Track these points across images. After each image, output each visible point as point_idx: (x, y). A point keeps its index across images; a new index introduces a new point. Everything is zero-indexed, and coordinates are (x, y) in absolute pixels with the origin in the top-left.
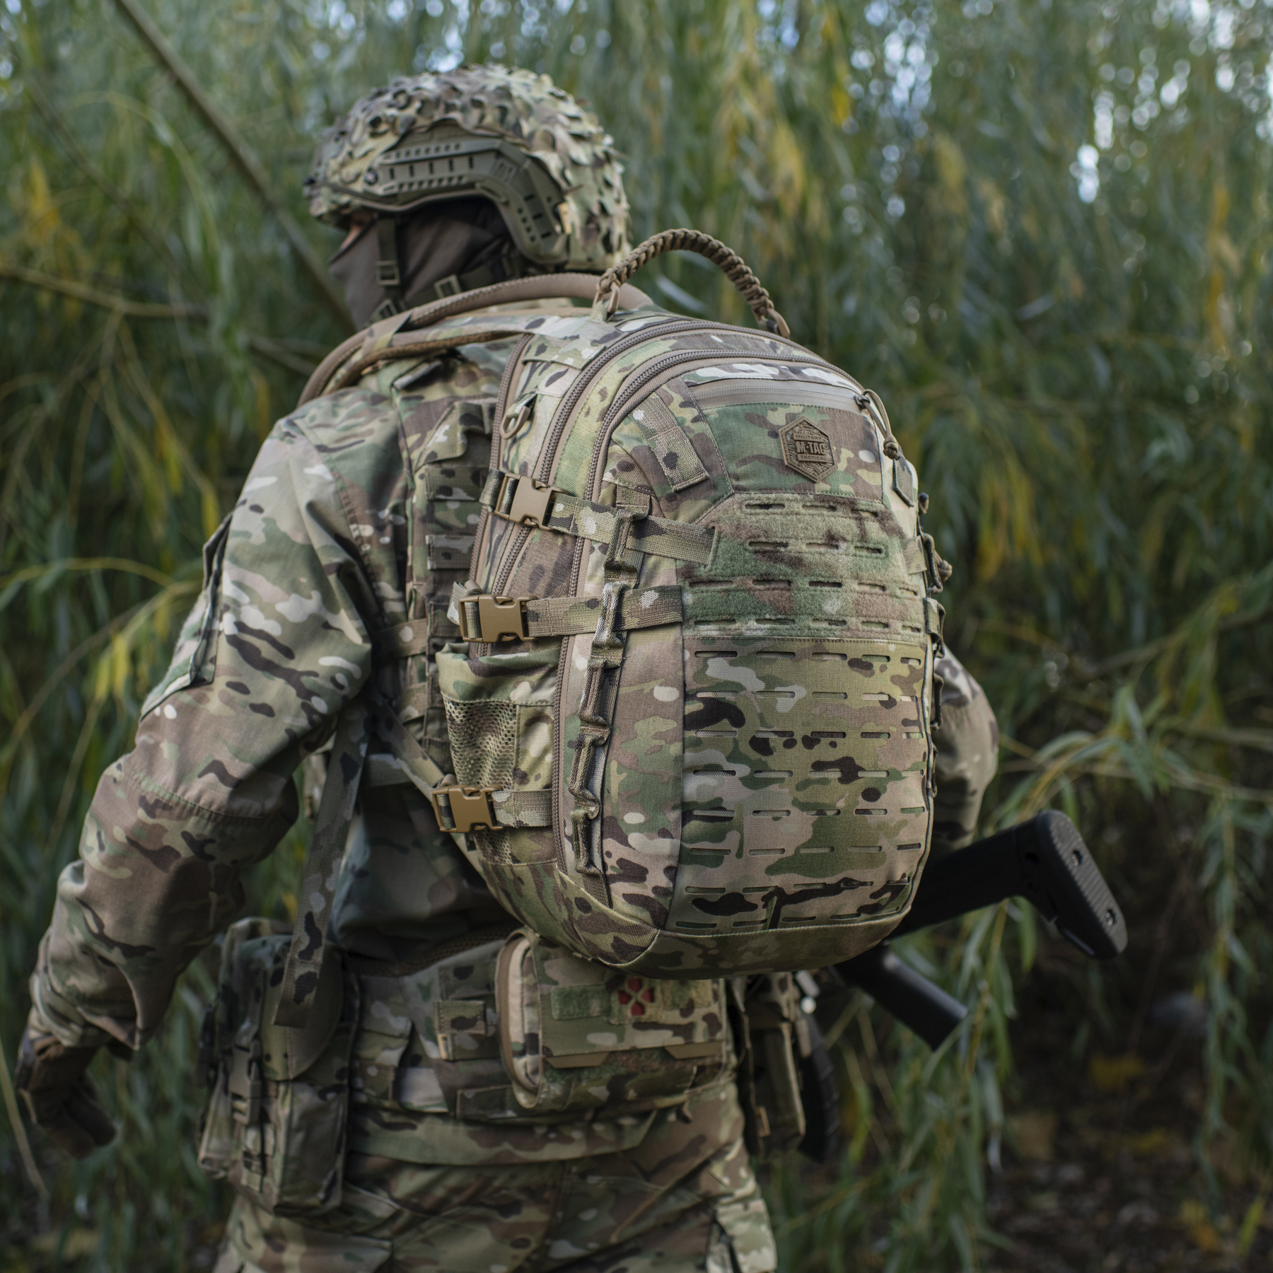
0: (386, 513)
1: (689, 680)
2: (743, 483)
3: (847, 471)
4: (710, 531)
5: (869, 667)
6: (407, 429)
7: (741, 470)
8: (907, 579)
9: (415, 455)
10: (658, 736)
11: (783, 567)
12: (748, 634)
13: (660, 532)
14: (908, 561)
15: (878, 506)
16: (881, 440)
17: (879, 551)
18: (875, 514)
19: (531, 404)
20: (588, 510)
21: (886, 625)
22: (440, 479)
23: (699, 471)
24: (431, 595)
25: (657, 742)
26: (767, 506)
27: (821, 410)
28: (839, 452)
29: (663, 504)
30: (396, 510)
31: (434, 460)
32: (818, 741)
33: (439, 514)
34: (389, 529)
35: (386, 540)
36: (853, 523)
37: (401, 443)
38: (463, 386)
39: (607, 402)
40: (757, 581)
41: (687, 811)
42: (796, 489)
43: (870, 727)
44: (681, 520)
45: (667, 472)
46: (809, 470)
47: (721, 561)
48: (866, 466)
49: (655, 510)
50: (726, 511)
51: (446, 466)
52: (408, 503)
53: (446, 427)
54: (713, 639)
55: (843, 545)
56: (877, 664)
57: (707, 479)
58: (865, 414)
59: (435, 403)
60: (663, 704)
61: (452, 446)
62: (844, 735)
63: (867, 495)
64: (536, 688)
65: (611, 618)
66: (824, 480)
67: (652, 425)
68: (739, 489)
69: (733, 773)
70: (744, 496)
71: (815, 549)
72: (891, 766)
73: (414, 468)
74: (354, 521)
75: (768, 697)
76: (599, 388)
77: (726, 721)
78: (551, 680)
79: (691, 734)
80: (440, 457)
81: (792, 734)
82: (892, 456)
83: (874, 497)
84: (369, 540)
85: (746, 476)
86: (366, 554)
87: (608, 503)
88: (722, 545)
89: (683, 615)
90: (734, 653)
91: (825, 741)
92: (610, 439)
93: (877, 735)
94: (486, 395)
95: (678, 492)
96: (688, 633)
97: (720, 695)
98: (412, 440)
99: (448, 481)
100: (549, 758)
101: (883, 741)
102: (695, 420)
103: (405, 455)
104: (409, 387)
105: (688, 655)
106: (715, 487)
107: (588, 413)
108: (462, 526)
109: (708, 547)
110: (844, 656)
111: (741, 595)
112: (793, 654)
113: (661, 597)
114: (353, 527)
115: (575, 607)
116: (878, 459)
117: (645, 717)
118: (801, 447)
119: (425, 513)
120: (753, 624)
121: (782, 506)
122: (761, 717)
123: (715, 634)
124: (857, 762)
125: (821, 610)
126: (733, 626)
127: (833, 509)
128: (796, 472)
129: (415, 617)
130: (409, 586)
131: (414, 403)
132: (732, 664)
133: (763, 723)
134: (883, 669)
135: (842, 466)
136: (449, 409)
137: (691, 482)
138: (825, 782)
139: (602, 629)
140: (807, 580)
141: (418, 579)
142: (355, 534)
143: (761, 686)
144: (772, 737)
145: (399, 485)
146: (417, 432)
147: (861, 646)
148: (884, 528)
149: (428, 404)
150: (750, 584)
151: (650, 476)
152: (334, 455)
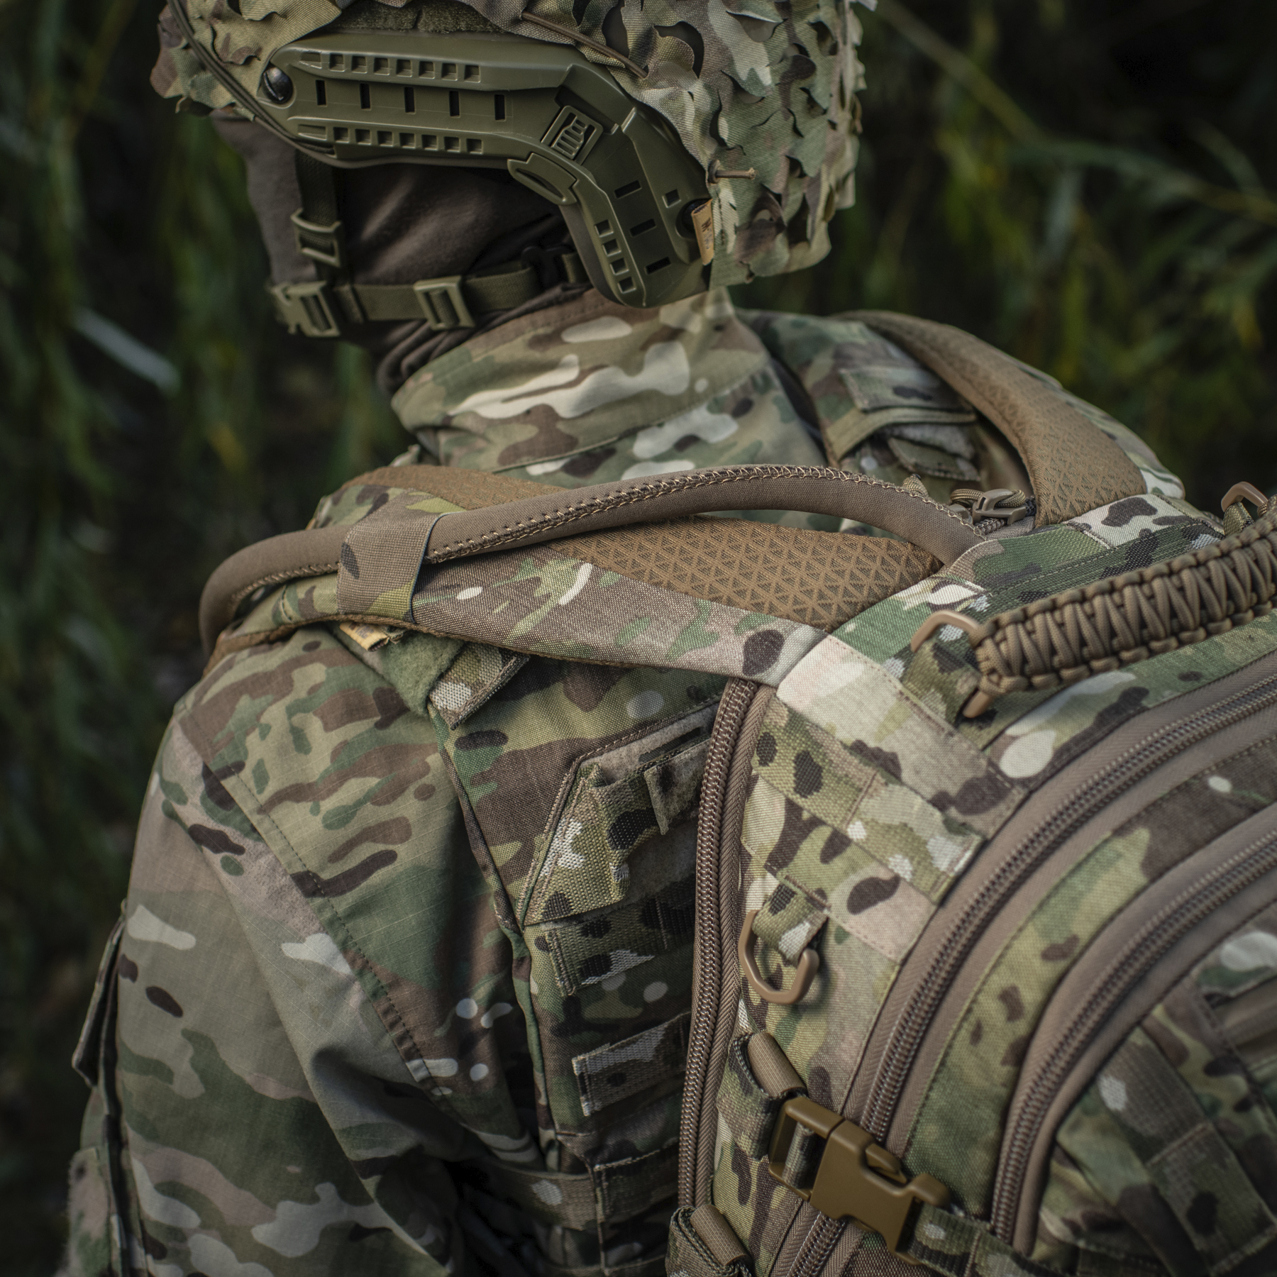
0: (473, 1010)
9: (519, 888)
30: (493, 998)
31: (558, 907)
35: (483, 1071)
37: (479, 854)
38: (587, 708)
39: (1022, 1027)
45: (1198, 1240)
53: (574, 828)
59: (535, 752)
61: (597, 881)
67: (1148, 1123)
73: (519, 914)
74: (413, 1053)
76: (996, 981)
80: (575, 907)
84: (448, 1081)
92: (1053, 1144)
98: (505, 852)
99: (599, 944)
102: (1243, 1104)
103: (492, 881)
104: (471, 718)
107: (977, 1035)
108: (636, 1012)
114: (413, 1064)
119: (562, 1018)
130: (546, 1134)
131: (486, 755)
136: (568, 776)
137: (1249, 1250)
142: (421, 1077)
145: (489, 939)
146: (511, 839)
149: (518, 758)
152: (343, 903)
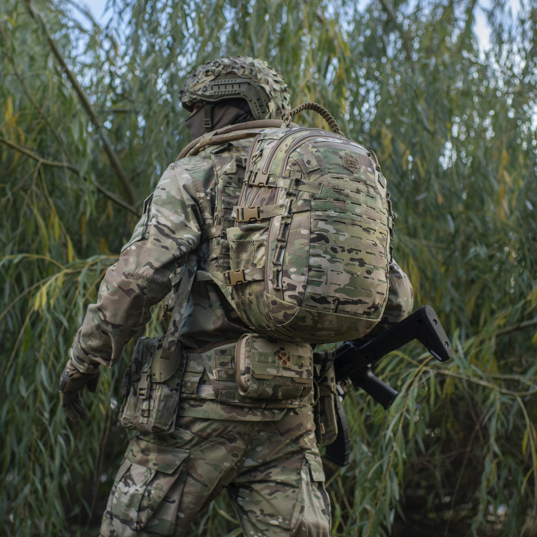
0: (208, 190)
1: (312, 228)
2: (331, 171)
3: (364, 172)
4: (320, 184)
5: (369, 232)
6: (216, 165)
7: (330, 167)
8: (382, 209)
9: (219, 173)
10: (302, 244)
11: (343, 196)
12: (331, 215)
13: (304, 184)
14: (383, 204)
15: (373, 184)
16: (375, 165)
17: (373, 198)
18: (372, 187)
19: (262, 151)
20: (281, 179)
21: (375, 220)
22: (228, 180)
23: (317, 166)
24: (223, 217)
25: (302, 246)
26: (338, 178)
27: (356, 153)
28: (361, 167)
29: (306, 175)
30: (212, 190)
31: (226, 174)
32: (352, 252)
33: (227, 191)
34: (209, 195)
35: (208, 198)
36: (365, 188)
37: (214, 169)
38: (235, 153)
39: (288, 148)
40: (334, 200)
41: (310, 268)
42: (347, 174)
43: (369, 251)
44: (311, 181)
45: (307, 166)
46: (352, 169)
47: (323, 193)
48: (370, 172)
49: (303, 177)
50: (325, 178)
51: (230, 176)
52: (216, 187)
53: (230, 164)
54: (320, 216)
55: (362, 193)
56: (372, 231)
57: (319, 169)
58: (370, 158)
59: (226, 157)
60: (304, 235)
61: (232, 169)
62: (360, 251)
63: (370, 181)
64: (261, 235)
65: (288, 209)
66: (356, 173)
67: (302, 153)
68: (329, 172)
69: (325, 257)
70: (331, 174)
71: (352, 193)
72: (375, 265)
73: (218, 176)
74: (198, 192)
75: (337, 235)
76: (285, 144)
77: (323, 241)
78: (266, 233)
79: (312, 244)
80: (228, 173)
81: (344, 248)
82: (378, 171)
83: (372, 182)
84: (203, 198)
85: (332, 169)
86: (201, 203)
87: (288, 176)
88: (324, 188)
89: (311, 208)
90: (327, 221)
91: (354, 252)
92: (289, 157)
93: (371, 254)
94: (243, 156)
95: (310, 172)
96: (312, 213)
97: (322, 233)
98: (218, 168)
99: (230, 181)
100: (264, 258)
101: (373, 256)
102: (316, 152)
103: (215, 173)
104: (216, 153)
105: (312, 220)
106: (322, 171)
107: (281, 151)
108: (234, 195)
109: (319, 189)
110: (361, 226)
111: (329, 203)
112: (345, 223)
113: (304, 202)
114: (197, 193)
115: (276, 207)
116: (374, 171)
117: (298, 239)
118: (349, 162)
119: (222, 190)
120: (333, 212)
121: (343, 179)
122: (335, 241)
123: (321, 214)
124: (365, 261)
125: (354, 211)
126: (326, 212)
127: (359, 182)
128: (348, 170)
129: (217, 224)
130: (215, 214)
131: (218, 158)
132: (326, 224)
133: (335, 243)
134: (374, 233)
135: (362, 170)
136: (231, 159)
137: (315, 169)
138: (354, 265)
139: (285, 212)
140: (350, 201)
141: (219, 211)
142: (198, 196)
143: (335, 231)
144: (338, 248)
145: (213, 182)
146: (220, 166)
147: (367, 225)
148: (375, 191)
149: (224, 158)
150: (332, 200)
151: (302, 167)
152: (191, 172)
